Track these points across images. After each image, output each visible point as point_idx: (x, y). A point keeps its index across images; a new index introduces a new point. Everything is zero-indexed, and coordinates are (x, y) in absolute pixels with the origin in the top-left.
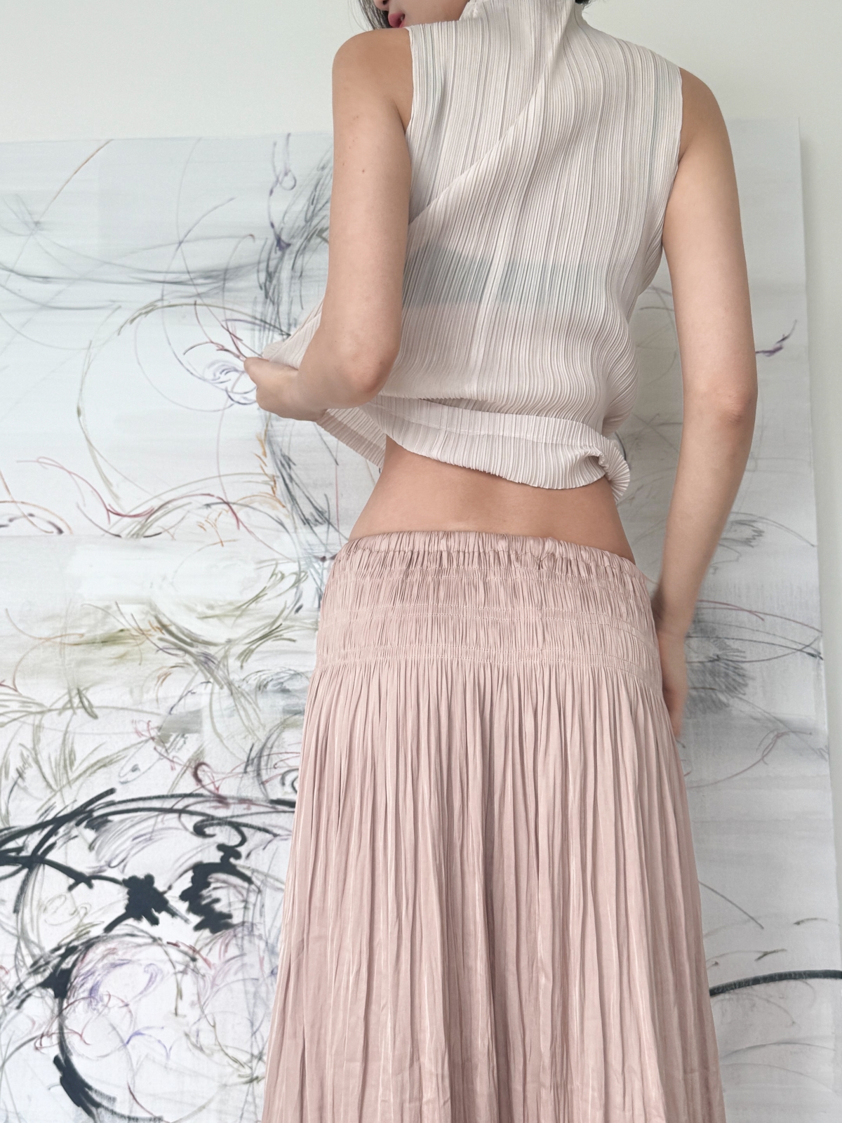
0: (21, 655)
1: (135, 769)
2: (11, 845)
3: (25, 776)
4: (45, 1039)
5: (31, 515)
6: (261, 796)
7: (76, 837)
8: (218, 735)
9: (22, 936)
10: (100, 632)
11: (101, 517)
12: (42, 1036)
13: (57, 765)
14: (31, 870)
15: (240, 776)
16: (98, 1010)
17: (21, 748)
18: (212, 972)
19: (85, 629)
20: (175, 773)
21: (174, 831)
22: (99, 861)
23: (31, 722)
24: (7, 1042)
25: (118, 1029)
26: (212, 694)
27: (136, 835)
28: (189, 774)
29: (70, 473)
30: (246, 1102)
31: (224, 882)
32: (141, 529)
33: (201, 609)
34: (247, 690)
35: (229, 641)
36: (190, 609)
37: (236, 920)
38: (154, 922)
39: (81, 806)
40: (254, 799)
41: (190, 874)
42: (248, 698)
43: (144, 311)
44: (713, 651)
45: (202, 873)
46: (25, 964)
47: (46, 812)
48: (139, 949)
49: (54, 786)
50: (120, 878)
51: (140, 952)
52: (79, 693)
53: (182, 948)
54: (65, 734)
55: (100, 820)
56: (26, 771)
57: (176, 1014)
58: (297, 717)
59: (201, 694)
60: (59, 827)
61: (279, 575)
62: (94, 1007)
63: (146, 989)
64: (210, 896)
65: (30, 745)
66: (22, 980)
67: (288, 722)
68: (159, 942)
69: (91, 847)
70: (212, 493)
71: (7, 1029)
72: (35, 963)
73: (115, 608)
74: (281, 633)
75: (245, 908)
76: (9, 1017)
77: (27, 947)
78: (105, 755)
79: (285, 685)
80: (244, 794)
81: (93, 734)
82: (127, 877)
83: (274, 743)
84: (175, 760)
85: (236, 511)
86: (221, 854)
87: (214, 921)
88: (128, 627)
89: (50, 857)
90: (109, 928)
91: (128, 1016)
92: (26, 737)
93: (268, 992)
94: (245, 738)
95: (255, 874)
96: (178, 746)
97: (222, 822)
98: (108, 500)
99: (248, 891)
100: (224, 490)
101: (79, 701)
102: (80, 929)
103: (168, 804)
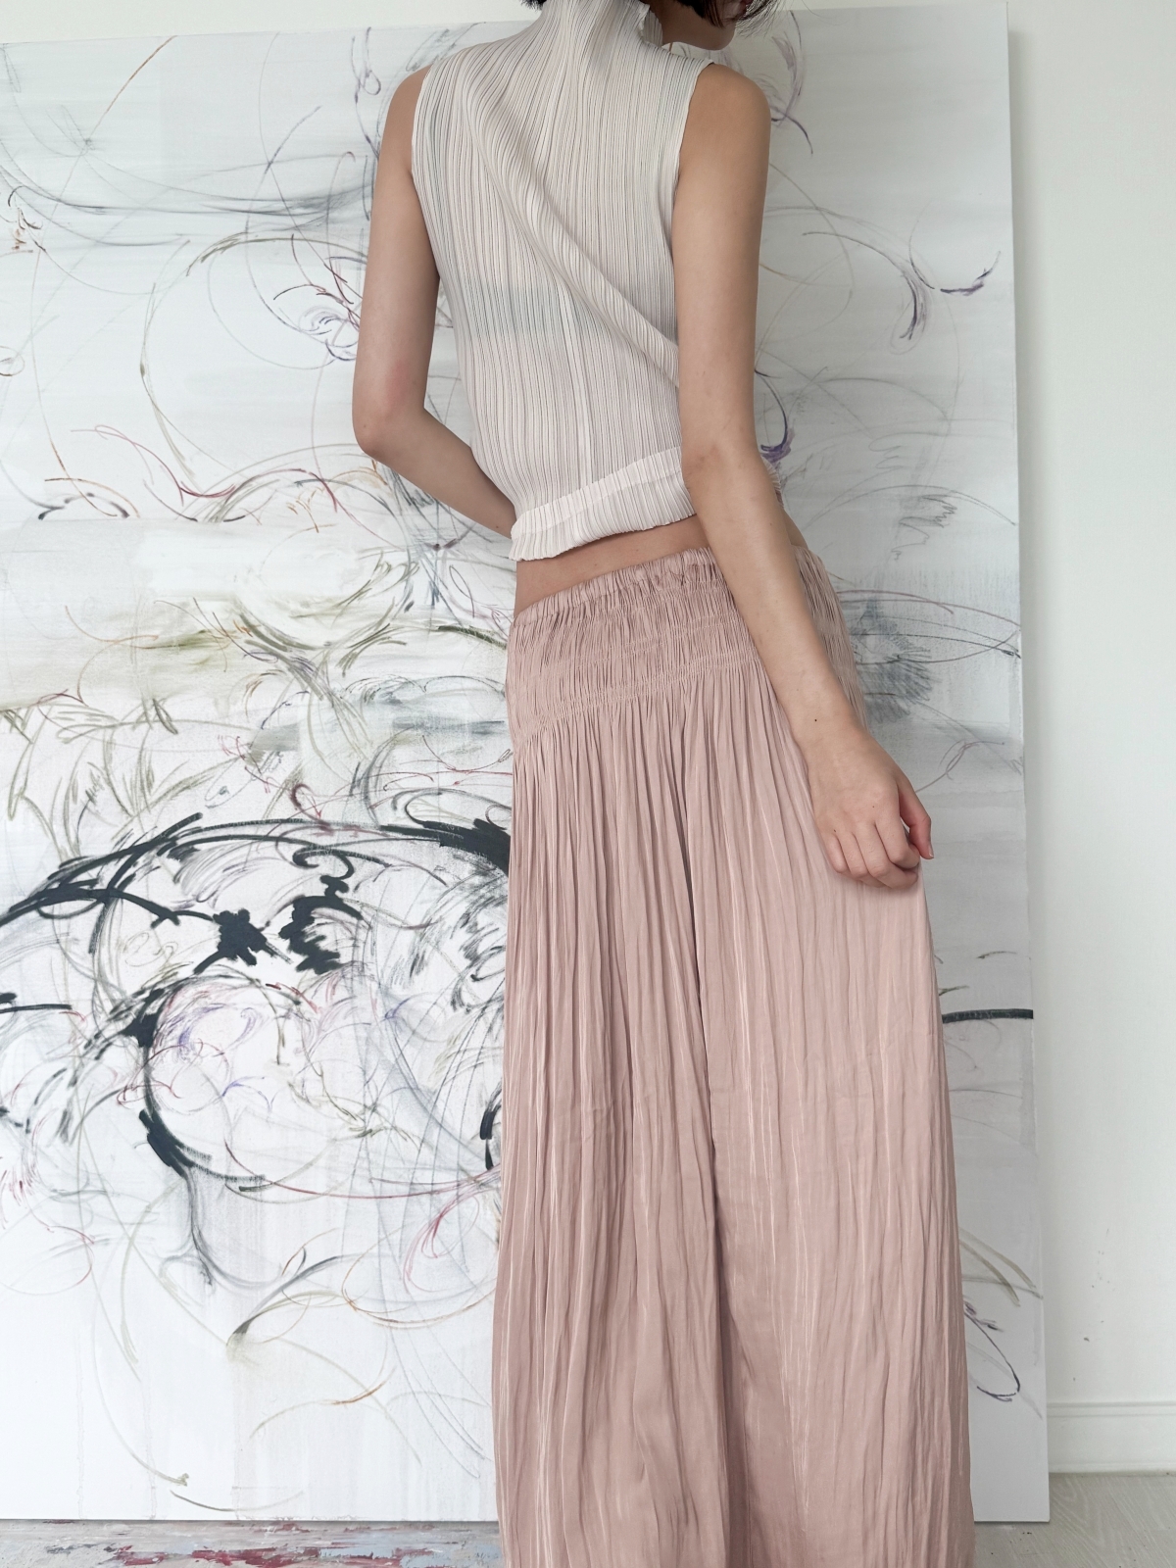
0: (87, 660)
1: (223, 792)
2: (83, 877)
3: (96, 799)
4: (128, 1092)
5: (91, 495)
6: (369, 822)
7: (158, 867)
8: (319, 753)
9: (99, 979)
10: (177, 634)
11: (172, 496)
12: (126, 1089)
13: (133, 787)
14: (107, 904)
15: (346, 799)
16: (189, 1059)
17: (91, 767)
18: (318, 1016)
19: (161, 629)
20: (270, 796)
21: (271, 861)
22: (186, 895)
23: (101, 738)
24: (86, 1096)
25: (212, 1080)
26: (310, 705)
27: (227, 866)
28: (286, 797)
29: (133, 443)
30: (358, 1157)
31: (330, 917)
32: (220, 511)
33: (294, 606)
34: (350, 701)
35: (328, 644)
36: (281, 607)
37: (343, 960)
38: (252, 961)
39: (163, 834)
40: (362, 825)
41: (291, 909)
42: (352, 710)
43: (219, 247)
44: (893, 650)
45: (304, 908)
46: (103, 1010)
47: (122, 839)
48: (234, 991)
49: (130, 811)
50: (210, 913)
51: (236, 995)
52: (155, 704)
53: (284, 990)
54: (141, 752)
55: (185, 849)
56: (97, 793)
57: (278, 1063)
58: (409, 731)
59: (297, 706)
60: (138, 857)
61: (386, 567)
62: (184, 1056)
63: (243, 1035)
64: (314, 933)
65: (100, 764)
66: (101, 1028)
67: (399, 738)
68: (257, 983)
69: (176, 879)
70: (303, 468)
71: (85, 1082)
72: (115, 1009)
73: (193, 605)
74: (389, 635)
75: (354, 946)
76: (87, 1069)
77: (106, 991)
78: (188, 776)
79: (395, 694)
80: (350, 820)
81: (173, 751)
82: (218, 913)
83: (383, 762)
84: (269, 781)
85: (332, 490)
86: (326, 886)
87: (320, 961)
88: (210, 628)
89: (128, 890)
90: (200, 969)
91: (224, 1064)
92: (96, 754)
93: (382, 1038)
94: (349, 756)
95: (365, 908)
96: (272, 766)
97: (326, 851)
98: (181, 477)
99: (357, 927)
100: (317, 464)
101: (156, 713)
102: (166, 971)
103: (263, 831)
